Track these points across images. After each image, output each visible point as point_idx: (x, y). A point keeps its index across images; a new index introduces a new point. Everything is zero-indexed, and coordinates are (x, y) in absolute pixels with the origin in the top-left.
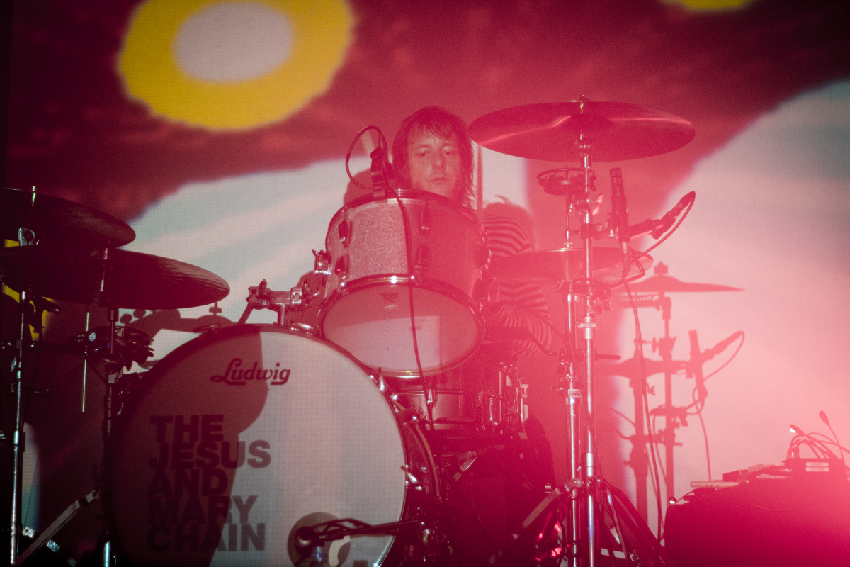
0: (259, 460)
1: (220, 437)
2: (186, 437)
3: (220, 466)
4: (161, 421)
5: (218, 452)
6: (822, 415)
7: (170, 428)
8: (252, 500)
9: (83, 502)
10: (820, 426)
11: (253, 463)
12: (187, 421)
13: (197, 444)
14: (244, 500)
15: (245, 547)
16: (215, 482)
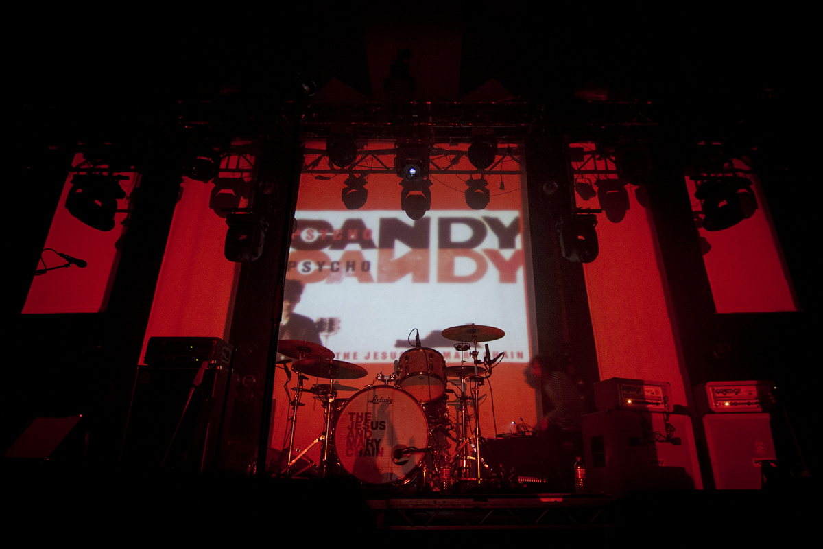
0: (382, 427)
1: (370, 420)
2: (360, 419)
3: (370, 429)
4: (352, 414)
5: (370, 425)
6: (521, 419)
7: (355, 416)
8: (380, 440)
9: (319, 439)
10: (521, 423)
11: (380, 428)
12: (360, 414)
13: (363, 421)
14: (378, 440)
15: (377, 455)
16: (368, 434)
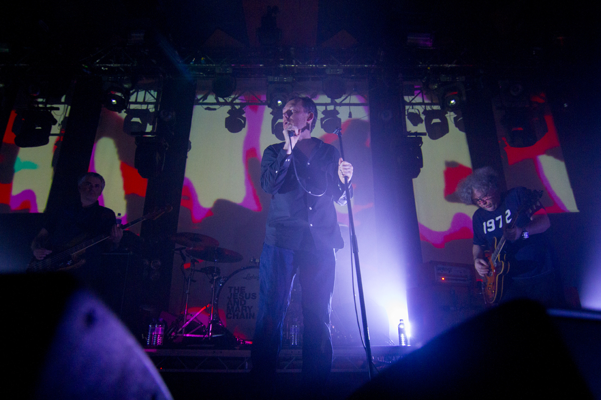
0: (254, 298)
1: (245, 292)
2: (236, 292)
3: (245, 299)
4: (230, 288)
5: (244, 295)
7: (233, 290)
8: (252, 307)
11: (252, 298)
12: (237, 288)
13: (239, 293)
14: (250, 307)
15: (250, 318)
16: (243, 302)
